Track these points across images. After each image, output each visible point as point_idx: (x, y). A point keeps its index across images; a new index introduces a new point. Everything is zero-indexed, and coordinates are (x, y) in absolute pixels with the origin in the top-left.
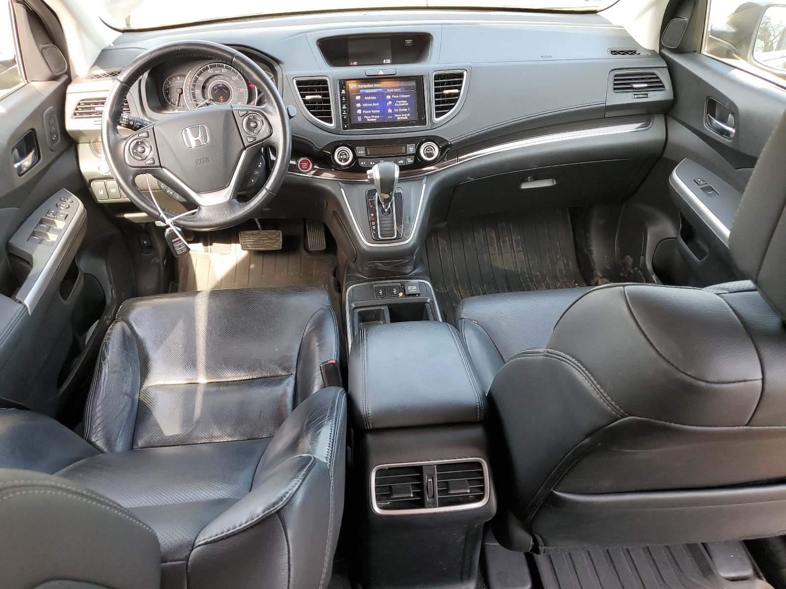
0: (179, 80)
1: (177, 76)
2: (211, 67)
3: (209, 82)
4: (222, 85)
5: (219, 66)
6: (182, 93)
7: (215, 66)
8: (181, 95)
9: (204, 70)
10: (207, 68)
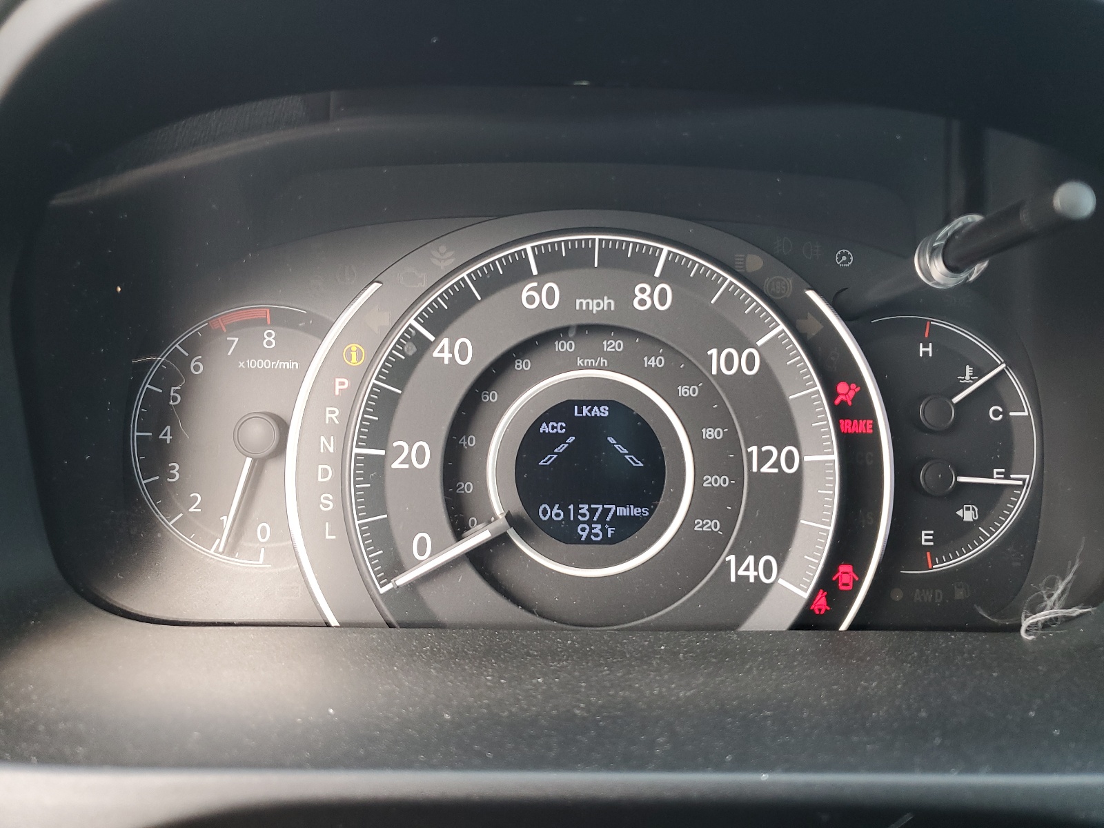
0: (271, 355)
1: (262, 323)
2: (550, 263)
3: (508, 381)
4: (604, 412)
5: (612, 257)
6: (280, 449)
7: (579, 257)
8: (271, 468)
9: (490, 283)
10: (517, 272)
